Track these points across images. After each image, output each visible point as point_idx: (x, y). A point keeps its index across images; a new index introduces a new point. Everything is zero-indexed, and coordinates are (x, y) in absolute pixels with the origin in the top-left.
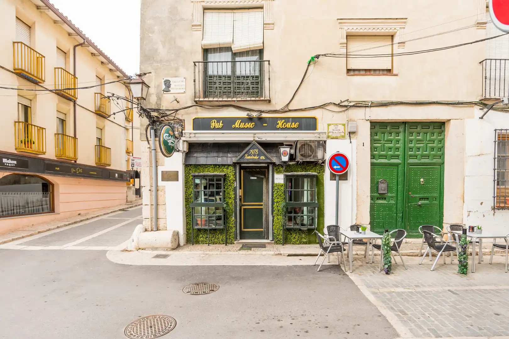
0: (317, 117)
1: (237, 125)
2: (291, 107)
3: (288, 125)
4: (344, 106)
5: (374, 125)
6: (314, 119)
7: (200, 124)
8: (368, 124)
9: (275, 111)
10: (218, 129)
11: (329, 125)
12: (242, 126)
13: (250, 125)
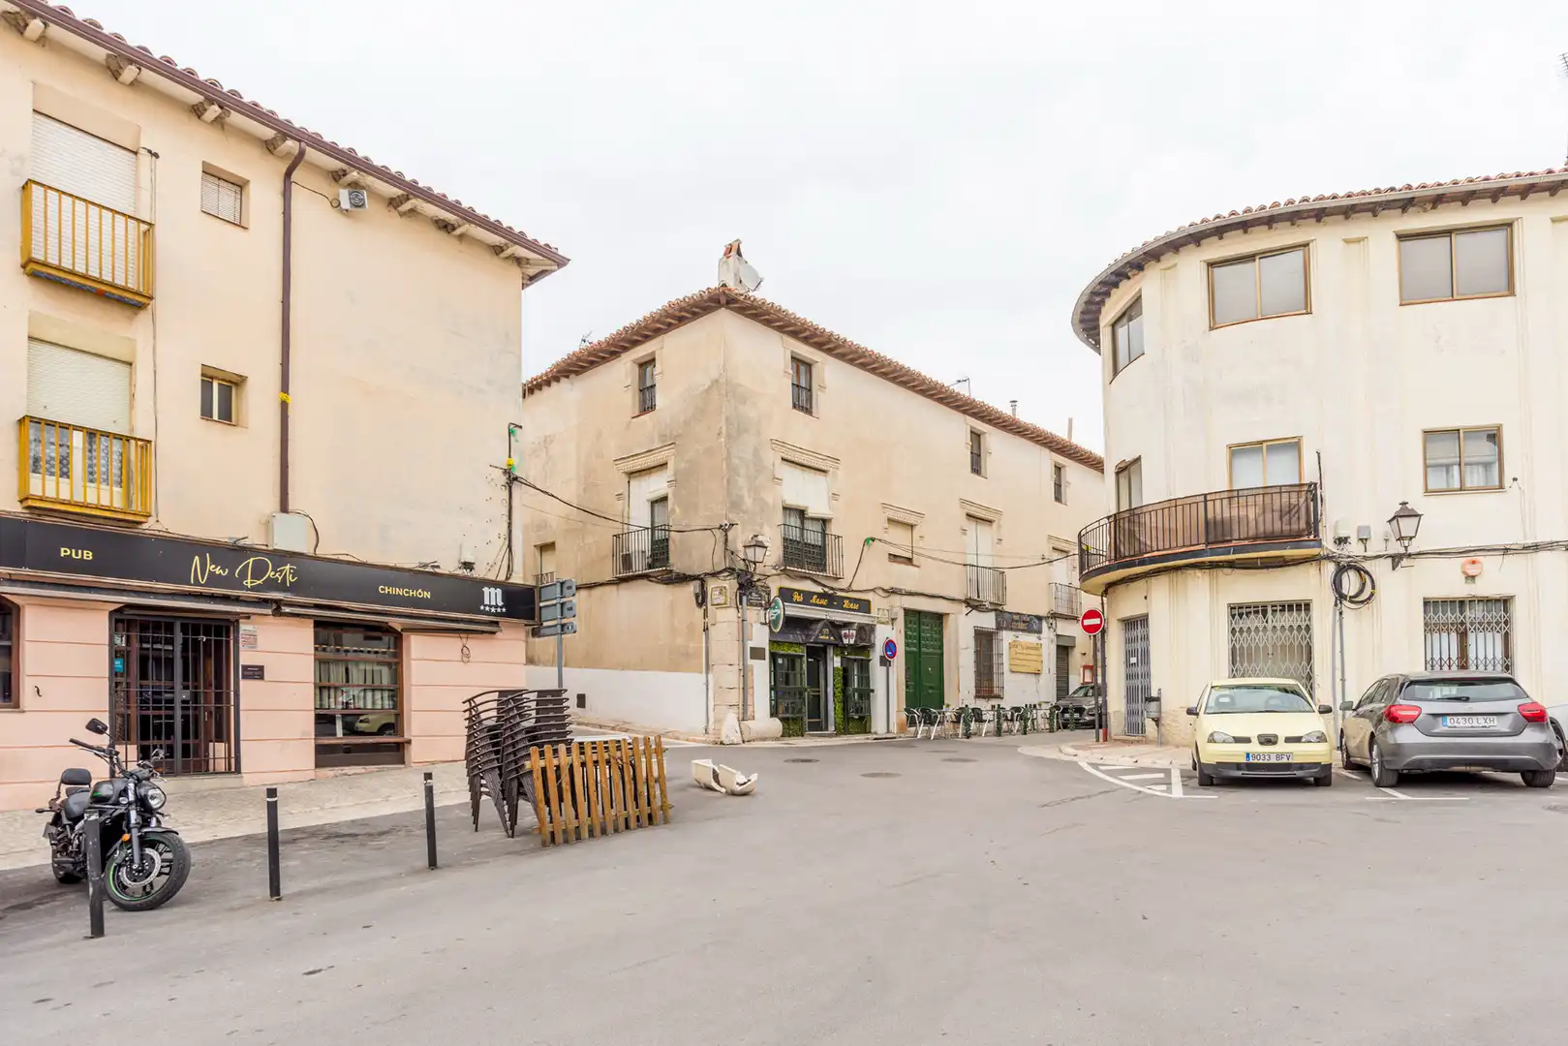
0: (871, 600)
1: (813, 601)
2: (854, 587)
3: (851, 606)
4: (893, 592)
5: (907, 612)
6: (869, 601)
7: (786, 594)
8: (903, 611)
9: (842, 590)
10: (799, 603)
11: (879, 609)
12: (818, 602)
13: (824, 602)
